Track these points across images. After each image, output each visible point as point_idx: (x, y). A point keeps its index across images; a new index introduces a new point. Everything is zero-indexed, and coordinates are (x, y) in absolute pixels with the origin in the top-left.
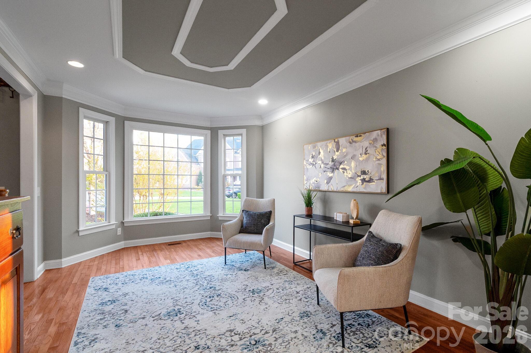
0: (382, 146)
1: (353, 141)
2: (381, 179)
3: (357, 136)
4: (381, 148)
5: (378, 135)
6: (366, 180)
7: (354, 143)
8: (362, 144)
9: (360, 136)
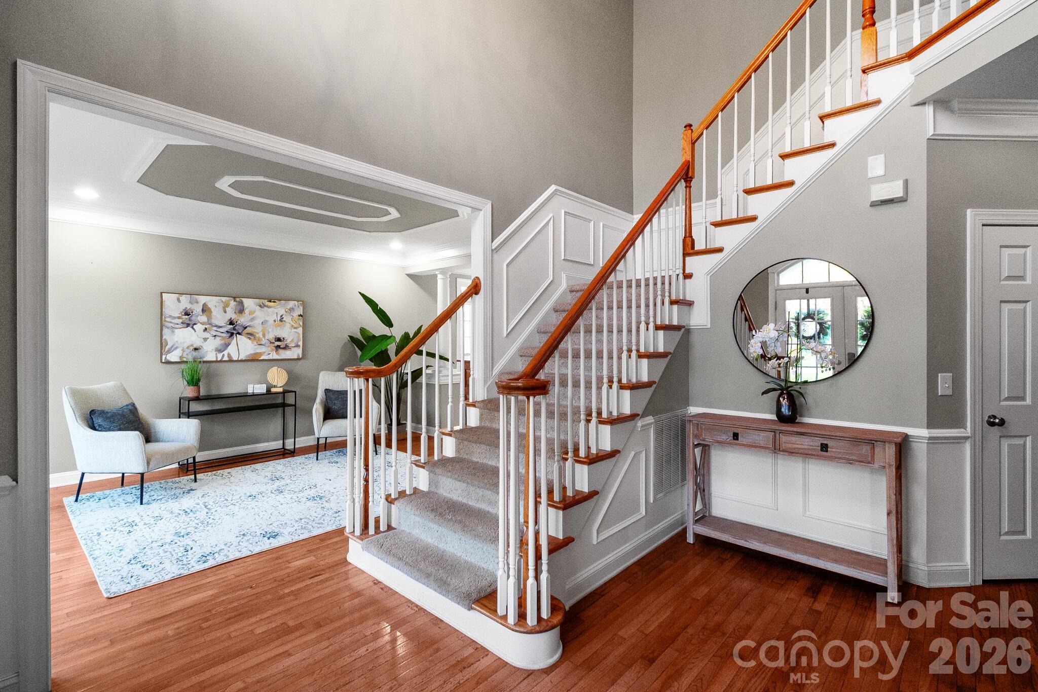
0: (299, 316)
1: (265, 306)
2: (298, 346)
3: (270, 301)
4: (298, 318)
5: (295, 306)
6: (281, 347)
7: (265, 308)
8: (276, 311)
9: (274, 302)
